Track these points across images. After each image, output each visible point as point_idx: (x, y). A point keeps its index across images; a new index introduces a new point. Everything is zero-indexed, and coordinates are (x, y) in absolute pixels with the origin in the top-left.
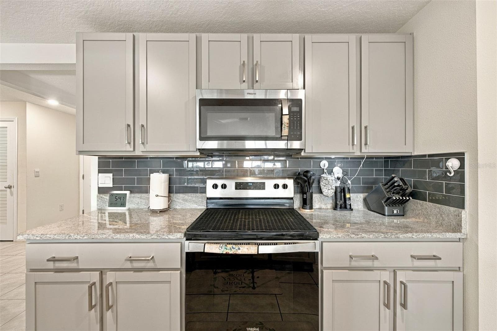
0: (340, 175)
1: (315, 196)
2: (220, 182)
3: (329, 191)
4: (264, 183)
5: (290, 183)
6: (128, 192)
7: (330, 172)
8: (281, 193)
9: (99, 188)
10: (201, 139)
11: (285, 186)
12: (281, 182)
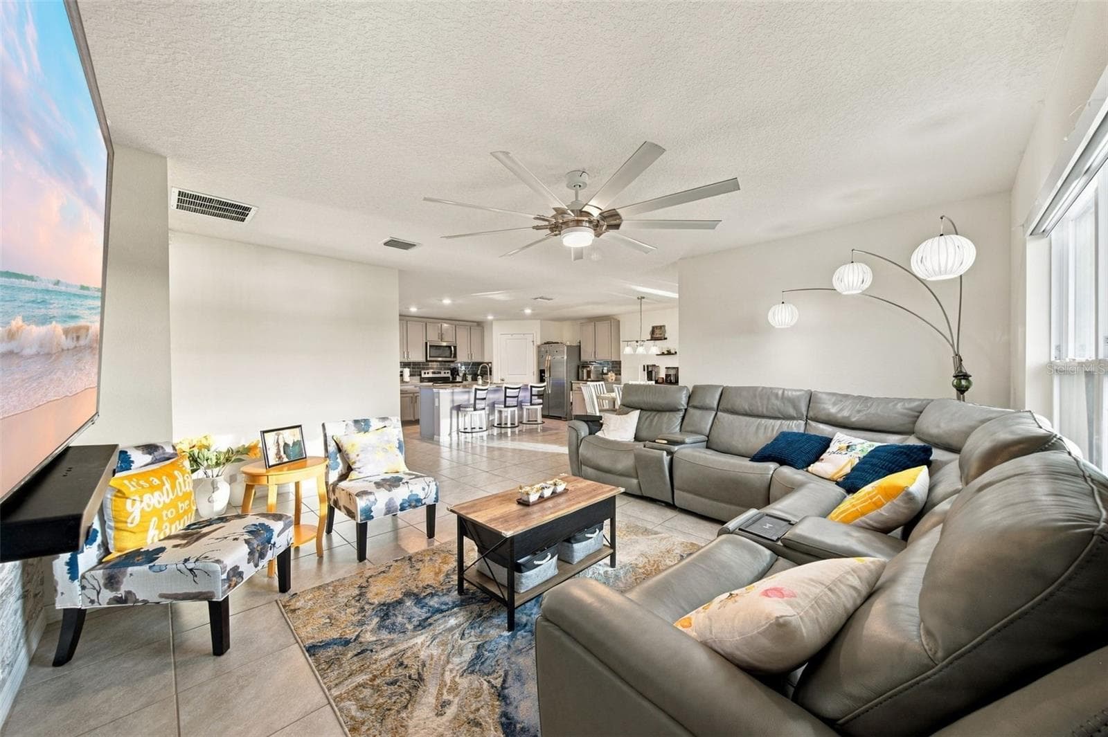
0: (464, 369)
2: (426, 372)
5: (449, 371)
12: (446, 371)
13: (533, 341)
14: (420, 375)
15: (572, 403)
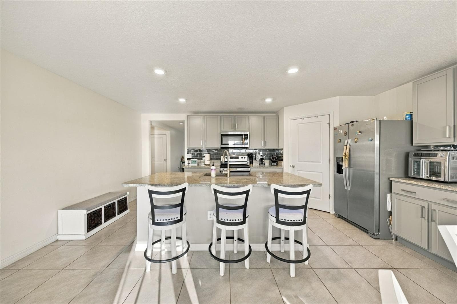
0: (262, 155)
1: (254, 161)
3: (258, 159)
4: (238, 157)
5: (246, 157)
6: (197, 160)
7: (259, 154)
8: (243, 160)
9: (187, 158)
10: (222, 144)
11: (245, 158)
12: (243, 157)
13: (329, 124)
14: (220, 159)
15: (390, 213)
